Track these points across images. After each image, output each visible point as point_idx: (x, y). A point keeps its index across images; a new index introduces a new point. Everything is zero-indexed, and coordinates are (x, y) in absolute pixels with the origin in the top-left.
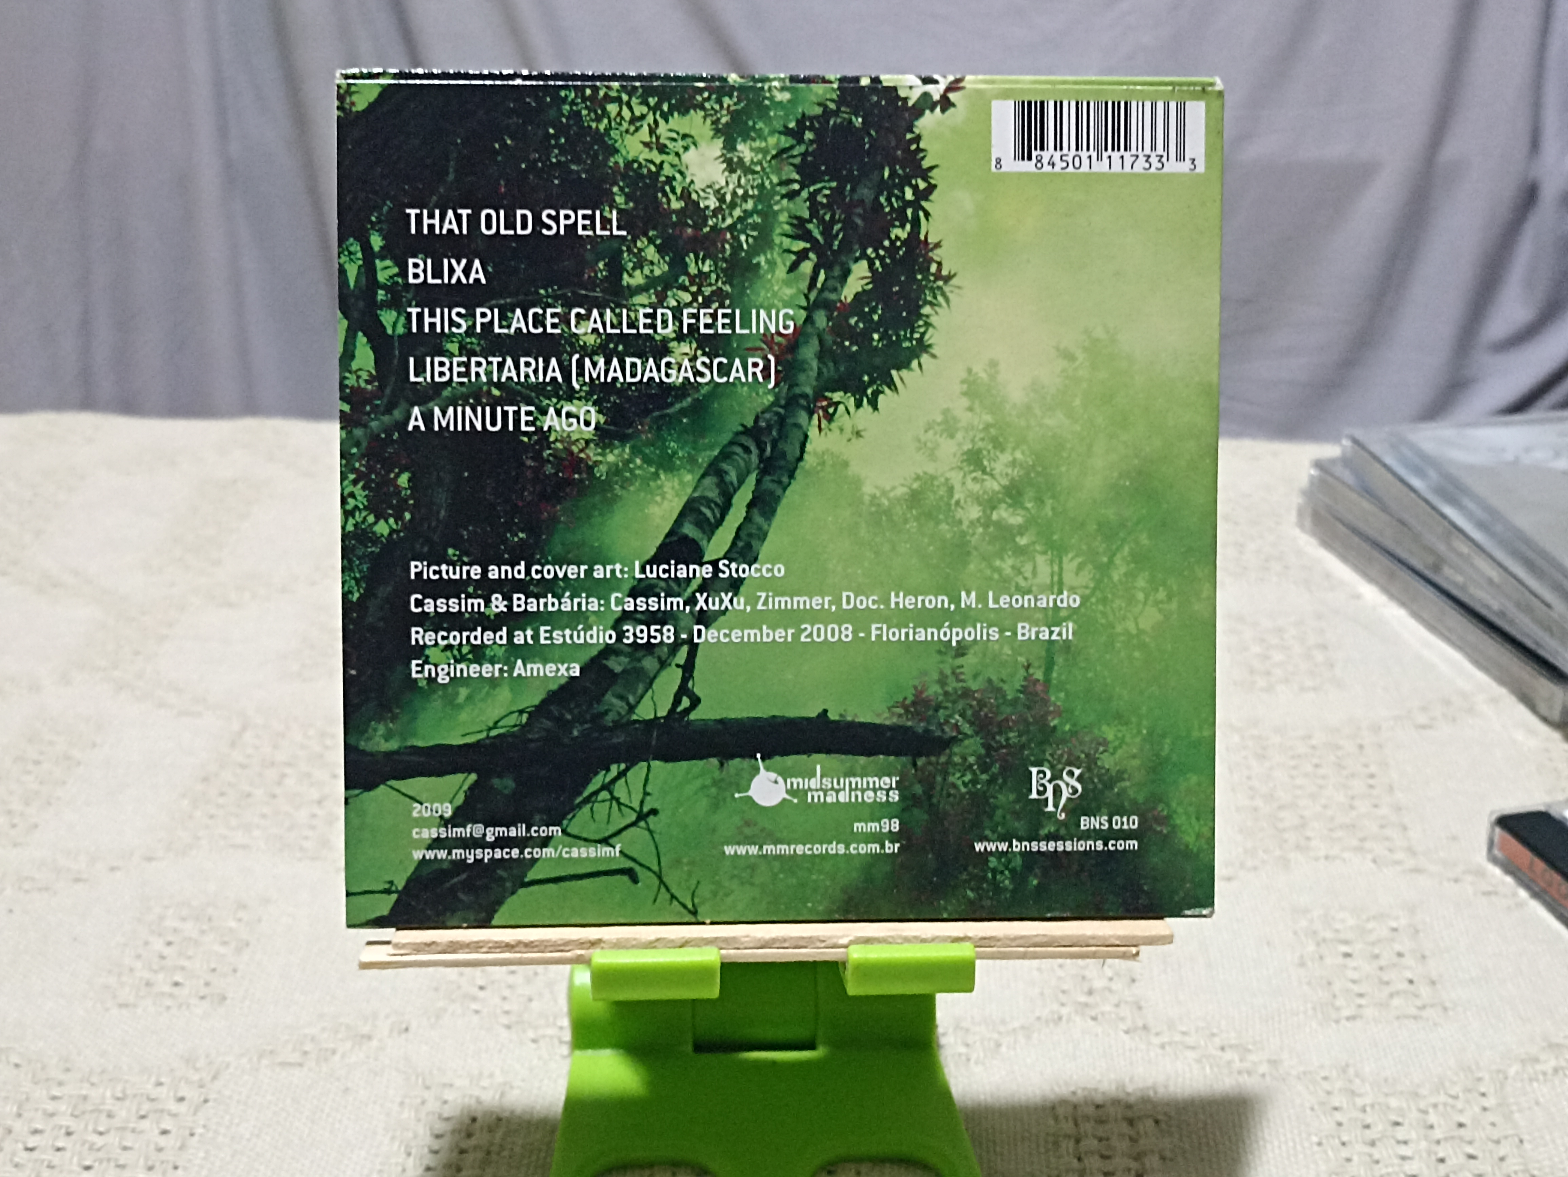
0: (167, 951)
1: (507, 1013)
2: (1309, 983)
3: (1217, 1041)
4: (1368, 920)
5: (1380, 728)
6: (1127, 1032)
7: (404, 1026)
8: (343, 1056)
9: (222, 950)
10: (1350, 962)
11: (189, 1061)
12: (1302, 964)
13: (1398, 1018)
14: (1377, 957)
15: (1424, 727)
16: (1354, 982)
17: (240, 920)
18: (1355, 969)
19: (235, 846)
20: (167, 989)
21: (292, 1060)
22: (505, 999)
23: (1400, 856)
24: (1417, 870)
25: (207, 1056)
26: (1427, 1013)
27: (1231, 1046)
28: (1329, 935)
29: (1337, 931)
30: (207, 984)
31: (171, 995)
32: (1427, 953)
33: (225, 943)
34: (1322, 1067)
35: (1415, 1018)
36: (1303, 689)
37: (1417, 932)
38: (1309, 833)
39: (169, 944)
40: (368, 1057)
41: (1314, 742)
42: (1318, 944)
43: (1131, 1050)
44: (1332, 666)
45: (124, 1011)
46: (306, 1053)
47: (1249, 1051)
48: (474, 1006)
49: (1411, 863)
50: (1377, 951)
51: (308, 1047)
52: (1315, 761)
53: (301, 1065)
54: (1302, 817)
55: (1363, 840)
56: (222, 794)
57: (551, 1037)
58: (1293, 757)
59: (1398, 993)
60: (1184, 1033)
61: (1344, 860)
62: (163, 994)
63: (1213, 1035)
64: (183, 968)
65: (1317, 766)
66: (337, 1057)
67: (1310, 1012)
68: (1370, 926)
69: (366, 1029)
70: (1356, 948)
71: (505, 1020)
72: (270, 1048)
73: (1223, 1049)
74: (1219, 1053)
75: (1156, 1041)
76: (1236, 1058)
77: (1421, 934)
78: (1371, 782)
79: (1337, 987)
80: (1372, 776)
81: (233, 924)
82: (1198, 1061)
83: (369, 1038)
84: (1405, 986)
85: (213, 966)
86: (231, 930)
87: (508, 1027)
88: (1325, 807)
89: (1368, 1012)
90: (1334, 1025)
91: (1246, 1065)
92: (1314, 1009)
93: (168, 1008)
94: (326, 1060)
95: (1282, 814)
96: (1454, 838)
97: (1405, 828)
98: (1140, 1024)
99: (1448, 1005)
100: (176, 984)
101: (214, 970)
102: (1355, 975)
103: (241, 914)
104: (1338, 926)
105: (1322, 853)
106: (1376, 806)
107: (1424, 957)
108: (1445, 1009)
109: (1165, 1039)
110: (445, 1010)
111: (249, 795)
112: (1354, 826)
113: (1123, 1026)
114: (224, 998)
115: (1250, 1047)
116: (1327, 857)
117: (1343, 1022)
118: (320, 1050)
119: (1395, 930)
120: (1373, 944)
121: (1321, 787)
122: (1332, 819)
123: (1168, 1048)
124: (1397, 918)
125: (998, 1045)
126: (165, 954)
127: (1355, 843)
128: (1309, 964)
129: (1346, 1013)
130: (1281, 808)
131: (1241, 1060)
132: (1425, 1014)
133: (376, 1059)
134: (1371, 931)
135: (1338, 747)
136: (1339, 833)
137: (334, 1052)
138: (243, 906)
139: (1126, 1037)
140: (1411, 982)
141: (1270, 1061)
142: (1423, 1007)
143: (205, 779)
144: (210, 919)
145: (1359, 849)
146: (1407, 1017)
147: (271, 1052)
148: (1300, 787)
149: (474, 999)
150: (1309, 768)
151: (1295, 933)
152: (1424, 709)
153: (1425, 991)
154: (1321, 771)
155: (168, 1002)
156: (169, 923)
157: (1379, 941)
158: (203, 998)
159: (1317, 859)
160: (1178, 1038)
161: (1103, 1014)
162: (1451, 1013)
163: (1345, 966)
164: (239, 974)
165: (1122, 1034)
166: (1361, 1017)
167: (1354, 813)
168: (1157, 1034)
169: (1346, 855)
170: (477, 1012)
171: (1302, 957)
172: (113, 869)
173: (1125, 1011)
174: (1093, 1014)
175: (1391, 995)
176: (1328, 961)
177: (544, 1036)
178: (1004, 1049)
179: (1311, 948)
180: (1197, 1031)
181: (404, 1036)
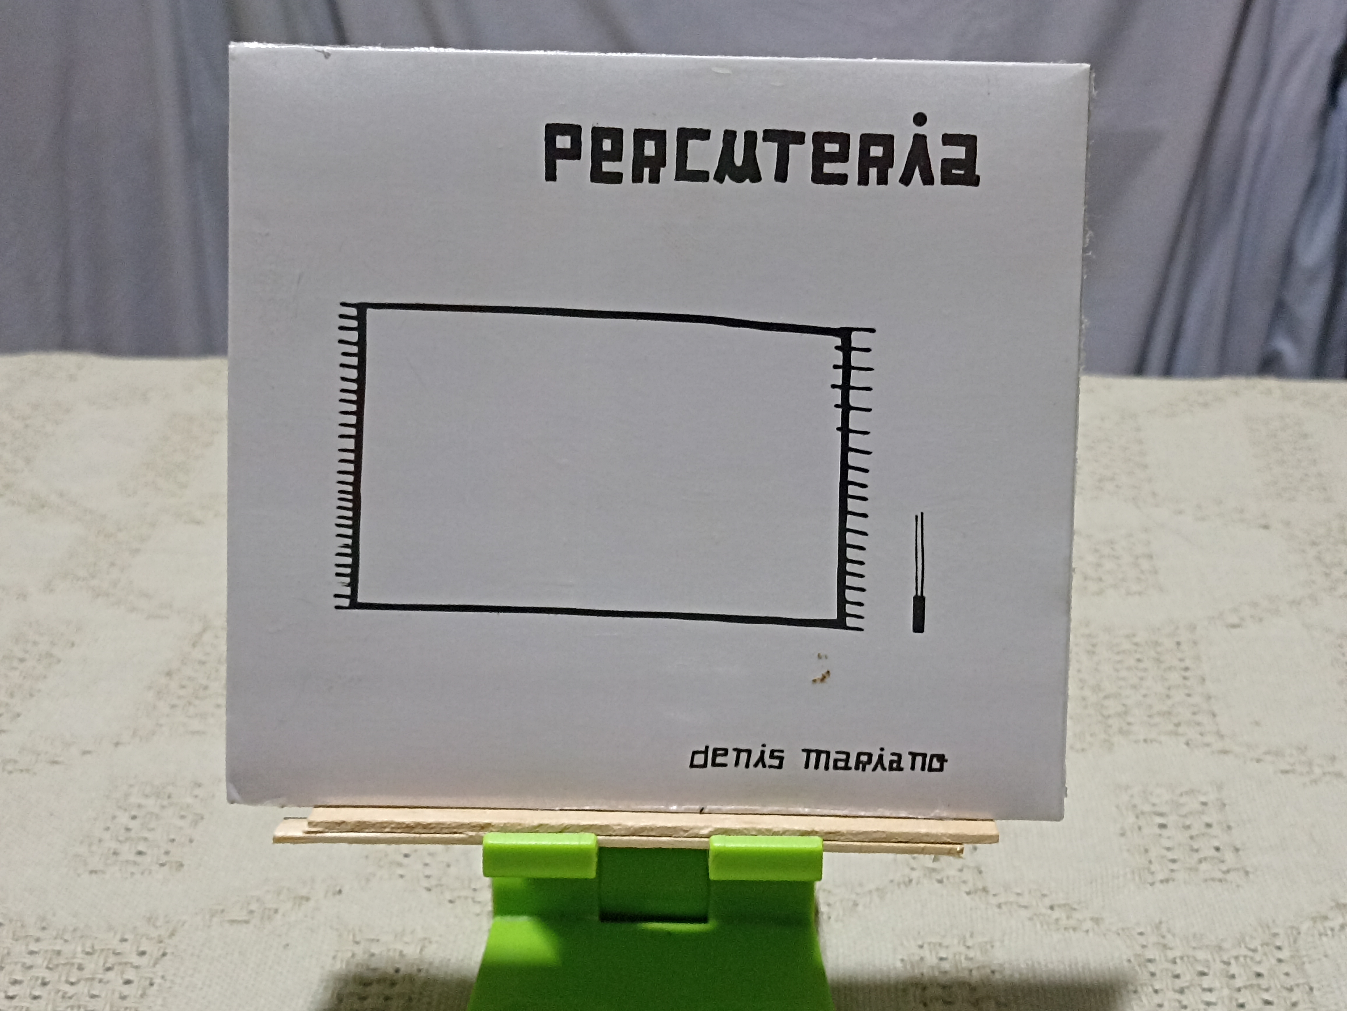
0: (133, 824)
1: (428, 877)
2: (1128, 850)
3: (1047, 902)
4: (1181, 795)
5: (1195, 628)
6: (968, 893)
7: (338, 889)
8: (284, 915)
9: (181, 823)
10: (1165, 832)
11: (150, 920)
12: (1123, 835)
13: (1206, 880)
14: (1188, 827)
15: (1234, 626)
16: (1168, 849)
17: (196, 797)
18: (1169, 838)
19: (194, 733)
20: (132, 857)
21: (240, 919)
22: (426, 865)
23: (1209, 739)
24: (1225, 752)
25: (166, 916)
26: (1231, 877)
27: (1059, 906)
28: (1147, 808)
29: (1154, 805)
30: (167, 853)
31: (135, 863)
32: (1232, 824)
33: (183, 817)
34: (1138, 924)
35: (1220, 881)
36: (1128, 593)
37: (1224, 805)
38: (1130, 719)
39: (134, 818)
40: (306, 916)
41: (1136, 640)
42: (1137, 817)
43: (971, 909)
44: (1156, 572)
45: (94, 876)
46: (252, 912)
47: (1075, 909)
48: (400, 871)
49: (1218, 745)
50: (1188, 823)
51: (254, 907)
52: (1138, 656)
53: (247, 922)
54: (1124, 705)
55: (1178, 725)
56: (183, 687)
57: (466, 898)
58: (1118, 653)
59: (1205, 859)
60: (1018, 894)
61: (1160, 743)
62: (127, 861)
63: (1044, 895)
64: (146, 839)
65: (1139, 660)
66: (279, 916)
67: (1129, 876)
68: (1183, 800)
69: (304, 892)
70: (1171, 820)
71: (426, 883)
72: (221, 907)
73: (1052, 908)
74: (1049, 911)
75: (994, 901)
76: (1063, 916)
77: (1227, 807)
78: (1187, 674)
79: (1153, 854)
80: (1187, 669)
81: (189, 800)
82: (1031, 919)
83: (308, 899)
84: (1213, 853)
85: (172, 837)
86: (188, 806)
87: (429, 890)
88: (1145, 696)
89: (1181, 876)
90: (1148, 886)
91: (1072, 922)
92: (1133, 872)
93: (132, 874)
94: (269, 918)
95: (1106, 703)
96: (1257, 724)
97: (1214, 715)
98: (980, 885)
99: (1249, 869)
100: (140, 853)
101: (173, 840)
102: (1168, 844)
103: (197, 791)
104: (1154, 800)
105: (1141, 737)
106: (1189, 695)
107: (1229, 827)
108: (1247, 873)
109: (1002, 899)
110: (374, 875)
111: (206, 688)
112: (1169, 713)
113: (965, 888)
114: (181, 865)
115: (1075, 906)
116: (1145, 741)
117: (1158, 885)
118: (265, 909)
119: (1204, 804)
120: (1185, 816)
121: (1142, 679)
122: (1150, 707)
123: (1003, 907)
124: (1205, 794)
125: (856, 904)
126: (130, 827)
127: (1171, 727)
128: (1129, 833)
129: (1160, 876)
130: (1106, 697)
131: (1068, 918)
132: (1230, 877)
133: (313, 918)
134: (1182, 805)
135: (1157, 644)
136: (1157, 719)
137: (276, 911)
138: (199, 785)
139: (967, 898)
140: (1217, 849)
141: (1092, 919)
142: (1228, 871)
143: (169, 674)
144: (169, 797)
145: (1176, 734)
146: (1213, 880)
147: (223, 911)
148: (1123, 679)
149: (400, 865)
150: (1132, 662)
151: (1117, 807)
152: (1235, 610)
153: (1229, 856)
154: (1141, 665)
155: (132, 869)
156: (133, 800)
157: (1191, 813)
158: (162, 865)
159: (1136, 742)
160: (1012, 898)
161: (948, 878)
162: (1251, 876)
163: (1160, 835)
164: (194, 844)
165: (965, 895)
166: (1173, 880)
167: (1169, 702)
168: (995, 895)
169: (1163, 738)
170: (402, 876)
171: (1122, 828)
172: (85, 753)
173: (968, 875)
174: (939, 877)
175: (1200, 861)
176: (1145, 831)
177: (459, 897)
178: (860, 908)
179: (1131, 819)
180: (1030, 892)
181: (338, 897)
